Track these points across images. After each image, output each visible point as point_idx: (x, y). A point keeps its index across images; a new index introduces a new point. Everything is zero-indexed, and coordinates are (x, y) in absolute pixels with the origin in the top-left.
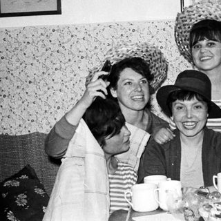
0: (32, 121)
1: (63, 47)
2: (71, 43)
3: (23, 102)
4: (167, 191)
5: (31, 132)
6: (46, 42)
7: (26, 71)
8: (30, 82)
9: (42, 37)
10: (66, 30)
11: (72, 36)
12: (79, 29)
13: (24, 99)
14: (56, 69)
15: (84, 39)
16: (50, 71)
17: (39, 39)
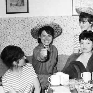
1: (29, 25)
2: (32, 24)
4: (63, 78)
6: (23, 23)
7: (16, 33)
8: (17, 37)
9: (22, 21)
10: (30, 19)
11: (32, 21)
12: (35, 19)
13: (15, 43)
14: (26, 33)
15: (36, 22)
16: (24, 34)
17: (20, 22)
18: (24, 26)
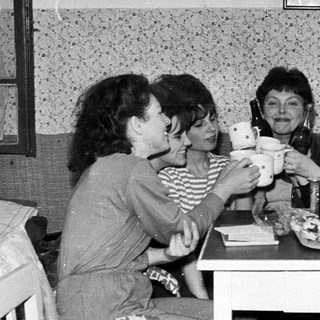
2: (154, 30)
6: (124, 28)
7: (101, 60)
9: (121, 22)
10: (149, 14)
11: (155, 22)
12: (163, 14)
15: (169, 26)
16: (129, 62)
18: (128, 39)
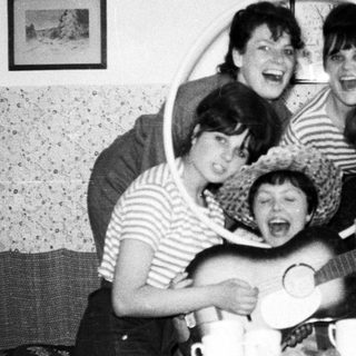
0: (57, 231)
1: (108, 120)
2: (120, 113)
3: (43, 203)
5: (55, 249)
6: (81, 112)
8: (56, 172)
9: (77, 104)
10: (114, 93)
11: (122, 104)
12: (133, 92)
13: (45, 198)
14: (96, 154)
16: (87, 156)
17: (71, 107)
18: (87, 125)
